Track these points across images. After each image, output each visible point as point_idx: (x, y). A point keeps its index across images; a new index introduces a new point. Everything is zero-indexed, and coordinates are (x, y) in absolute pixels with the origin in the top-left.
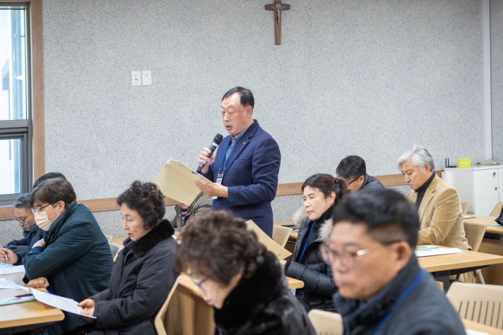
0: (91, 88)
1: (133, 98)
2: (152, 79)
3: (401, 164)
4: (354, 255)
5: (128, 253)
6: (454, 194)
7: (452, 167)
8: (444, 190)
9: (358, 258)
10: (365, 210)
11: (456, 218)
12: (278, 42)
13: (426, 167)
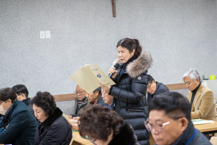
0: (19, 40)
1: (41, 45)
2: (51, 35)
3: (184, 78)
4: (161, 125)
5: (41, 128)
6: (211, 94)
7: (206, 79)
8: (206, 91)
9: (163, 127)
10: (164, 103)
11: (212, 106)
12: (114, 16)
13: (197, 80)
